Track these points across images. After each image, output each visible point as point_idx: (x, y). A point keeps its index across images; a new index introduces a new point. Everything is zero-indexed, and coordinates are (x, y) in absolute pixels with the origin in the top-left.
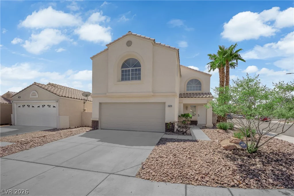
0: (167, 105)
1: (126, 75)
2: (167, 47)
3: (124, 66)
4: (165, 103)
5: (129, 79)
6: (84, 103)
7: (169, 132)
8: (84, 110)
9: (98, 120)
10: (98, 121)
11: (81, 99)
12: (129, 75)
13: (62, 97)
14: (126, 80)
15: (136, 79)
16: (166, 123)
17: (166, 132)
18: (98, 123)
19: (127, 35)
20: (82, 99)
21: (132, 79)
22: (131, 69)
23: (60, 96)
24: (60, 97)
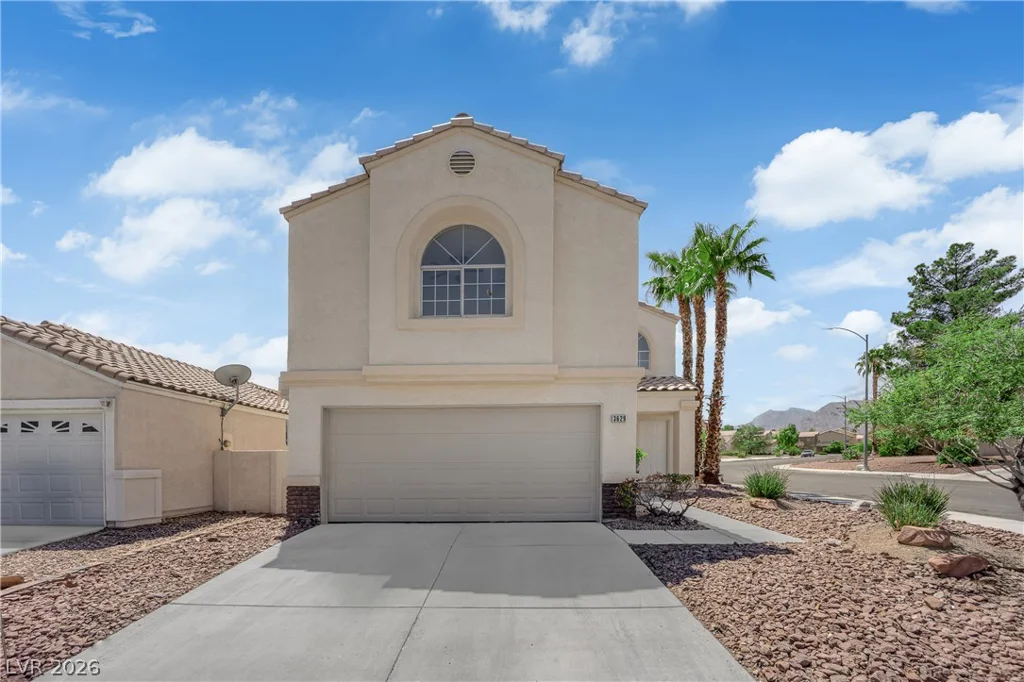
0: (606, 414)
1: (441, 294)
2: (604, 191)
3: (431, 255)
4: (598, 407)
5: (455, 311)
6: (223, 412)
7: (618, 516)
8: (224, 443)
9: (316, 482)
10: (318, 488)
11: (210, 394)
12: (455, 293)
13: (131, 385)
14: (441, 312)
15: (484, 310)
16: (605, 485)
17: (604, 517)
18: (319, 498)
19: (454, 127)
20: (214, 397)
21: (470, 310)
22: (462, 267)
23: (123, 379)
24: (121, 384)
